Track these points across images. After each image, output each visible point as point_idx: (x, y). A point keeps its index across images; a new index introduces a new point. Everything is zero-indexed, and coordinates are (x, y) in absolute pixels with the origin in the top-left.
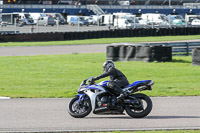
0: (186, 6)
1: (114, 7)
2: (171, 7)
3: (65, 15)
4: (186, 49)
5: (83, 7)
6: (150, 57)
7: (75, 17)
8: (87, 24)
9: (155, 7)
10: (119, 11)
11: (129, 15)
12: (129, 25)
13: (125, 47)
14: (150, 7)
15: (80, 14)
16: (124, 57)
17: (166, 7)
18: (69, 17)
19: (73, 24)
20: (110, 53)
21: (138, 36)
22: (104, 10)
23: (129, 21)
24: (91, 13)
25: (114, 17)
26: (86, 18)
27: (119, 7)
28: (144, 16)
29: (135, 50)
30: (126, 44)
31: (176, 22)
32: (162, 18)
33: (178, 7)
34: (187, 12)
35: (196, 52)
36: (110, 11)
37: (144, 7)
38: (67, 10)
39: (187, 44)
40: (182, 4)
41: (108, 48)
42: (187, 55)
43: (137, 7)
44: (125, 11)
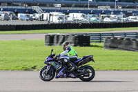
0: (100, 8)
1: (50, 8)
2: (89, 9)
3: (17, 13)
4: (100, 38)
5: (29, 8)
6: (75, 43)
7: (23, 14)
8: (31, 19)
9: (78, 9)
10: (54, 11)
11: (61, 14)
12: (61, 21)
13: (58, 36)
14: (75, 9)
15: (26, 13)
16: (57, 43)
17: (86, 9)
18: (19, 15)
19: (22, 20)
20: (48, 40)
21: (66, 28)
22: (43, 10)
23: (61, 18)
24: (34, 12)
25: (50, 15)
26: (31, 15)
27: (53, 8)
28: (71, 15)
29: (65, 38)
30: (58, 34)
31: (93, 19)
32: (84, 16)
33: (94, 9)
34: (101, 12)
35: (106, 40)
36: (48, 11)
37: (71, 9)
38: (17, 9)
39: (100, 35)
40: (97, 7)
41: (46, 36)
42: (100, 42)
43: (66, 8)
44: (57, 11)
